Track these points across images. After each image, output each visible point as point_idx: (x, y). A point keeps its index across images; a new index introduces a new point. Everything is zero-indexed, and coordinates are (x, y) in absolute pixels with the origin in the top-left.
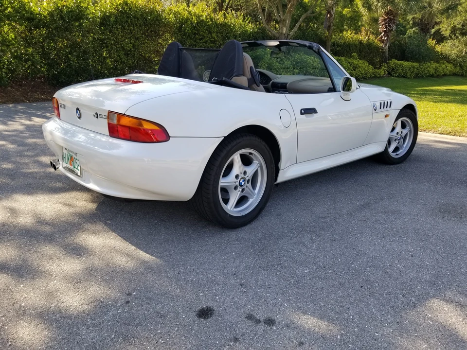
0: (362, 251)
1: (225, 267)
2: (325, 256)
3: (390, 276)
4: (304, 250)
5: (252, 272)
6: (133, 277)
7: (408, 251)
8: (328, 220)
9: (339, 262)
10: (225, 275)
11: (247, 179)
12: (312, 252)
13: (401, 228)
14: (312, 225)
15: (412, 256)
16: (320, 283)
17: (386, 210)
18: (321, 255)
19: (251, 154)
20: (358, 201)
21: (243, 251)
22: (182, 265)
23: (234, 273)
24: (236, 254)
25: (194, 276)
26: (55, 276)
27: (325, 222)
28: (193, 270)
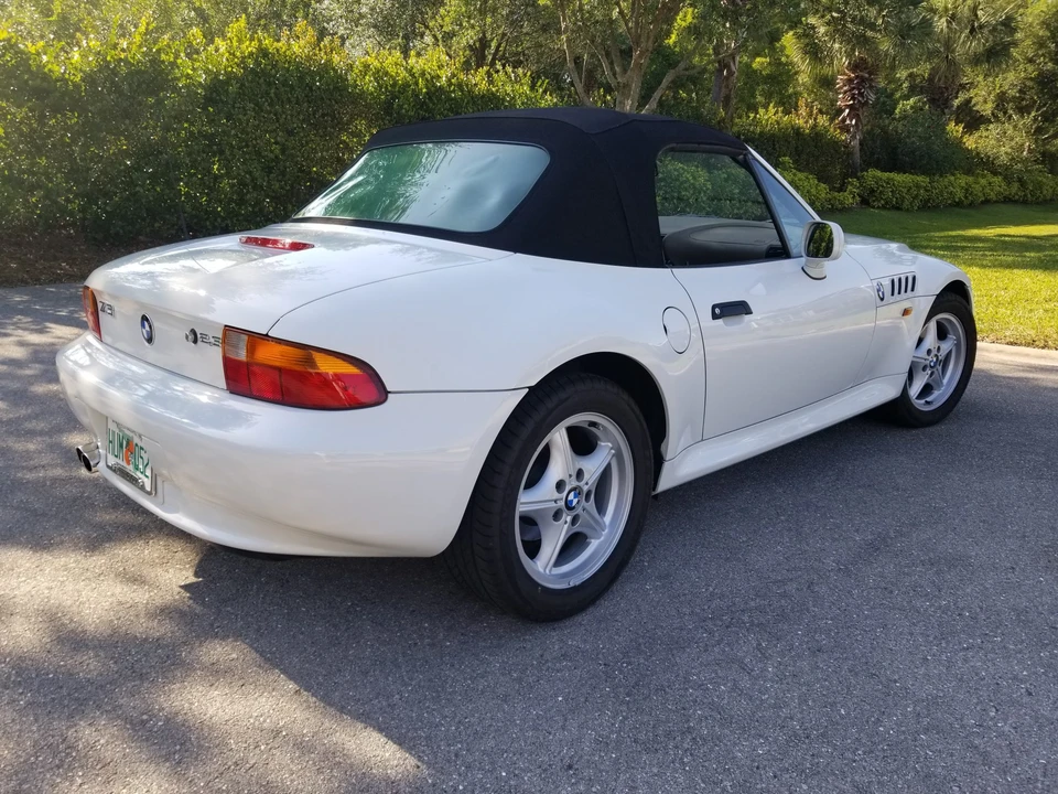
11: (585, 488)
19: (593, 424)
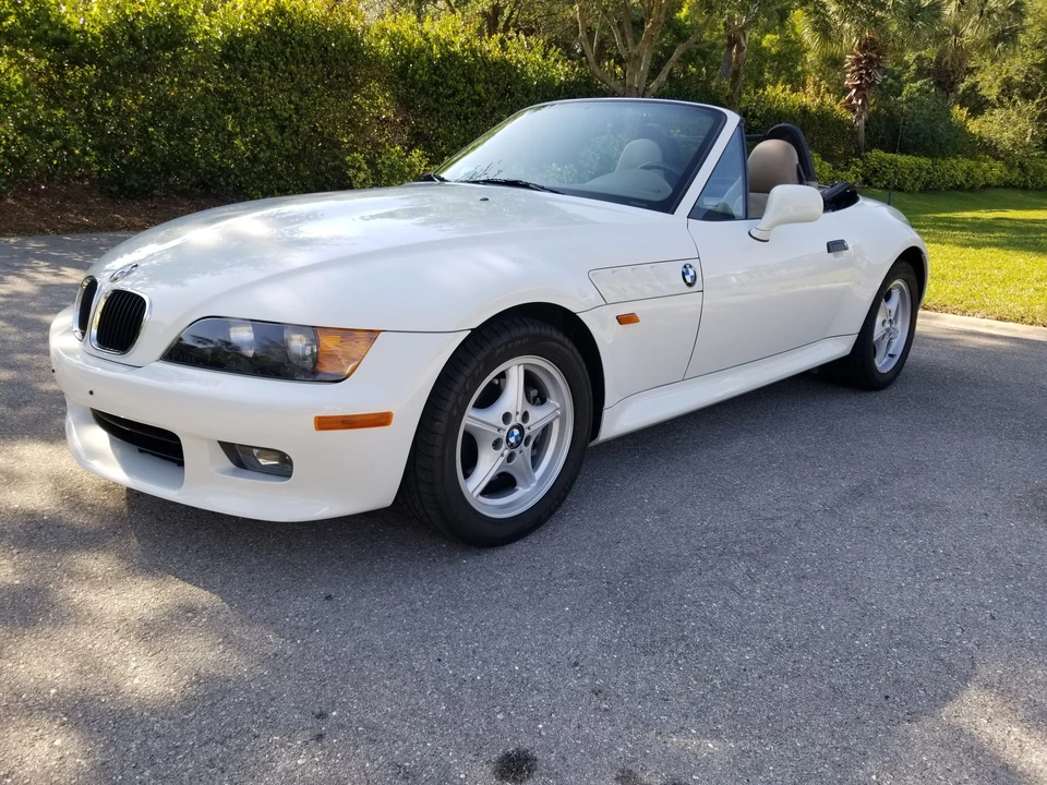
0: (872, 604)
1: (550, 646)
2: (787, 618)
3: (950, 668)
4: (735, 601)
5: (618, 659)
6: (327, 669)
7: (981, 605)
8: (780, 524)
9: (822, 632)
10: (554, 666)
12: (755, 607)
13: (955, 547)
14: (744, 537)
15: (994, 618)
16: (786, 686)
17: (912, 501)
18: (777, 615)
20: (844, 478)
21: (589, 603)
22: (446, 637)
23: (573, 660)
24: (572, 609)
25: (477, 668)
26: (134, 665)
27: (774, 531)
28: (474, 652)
